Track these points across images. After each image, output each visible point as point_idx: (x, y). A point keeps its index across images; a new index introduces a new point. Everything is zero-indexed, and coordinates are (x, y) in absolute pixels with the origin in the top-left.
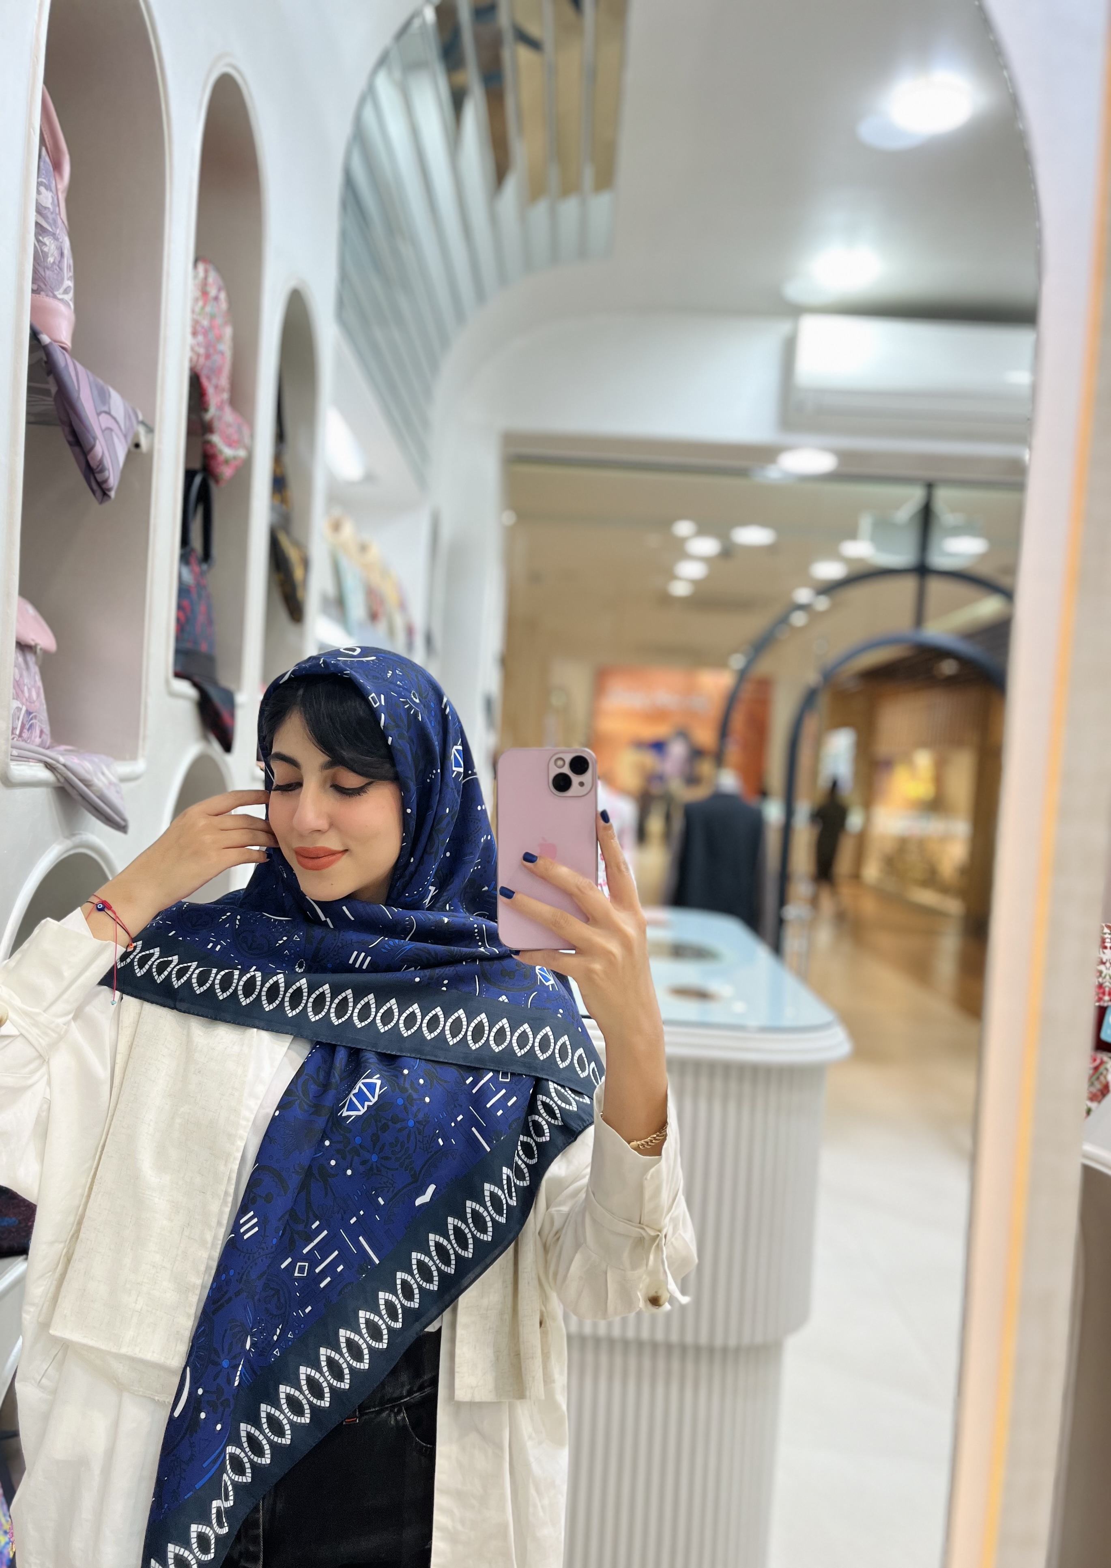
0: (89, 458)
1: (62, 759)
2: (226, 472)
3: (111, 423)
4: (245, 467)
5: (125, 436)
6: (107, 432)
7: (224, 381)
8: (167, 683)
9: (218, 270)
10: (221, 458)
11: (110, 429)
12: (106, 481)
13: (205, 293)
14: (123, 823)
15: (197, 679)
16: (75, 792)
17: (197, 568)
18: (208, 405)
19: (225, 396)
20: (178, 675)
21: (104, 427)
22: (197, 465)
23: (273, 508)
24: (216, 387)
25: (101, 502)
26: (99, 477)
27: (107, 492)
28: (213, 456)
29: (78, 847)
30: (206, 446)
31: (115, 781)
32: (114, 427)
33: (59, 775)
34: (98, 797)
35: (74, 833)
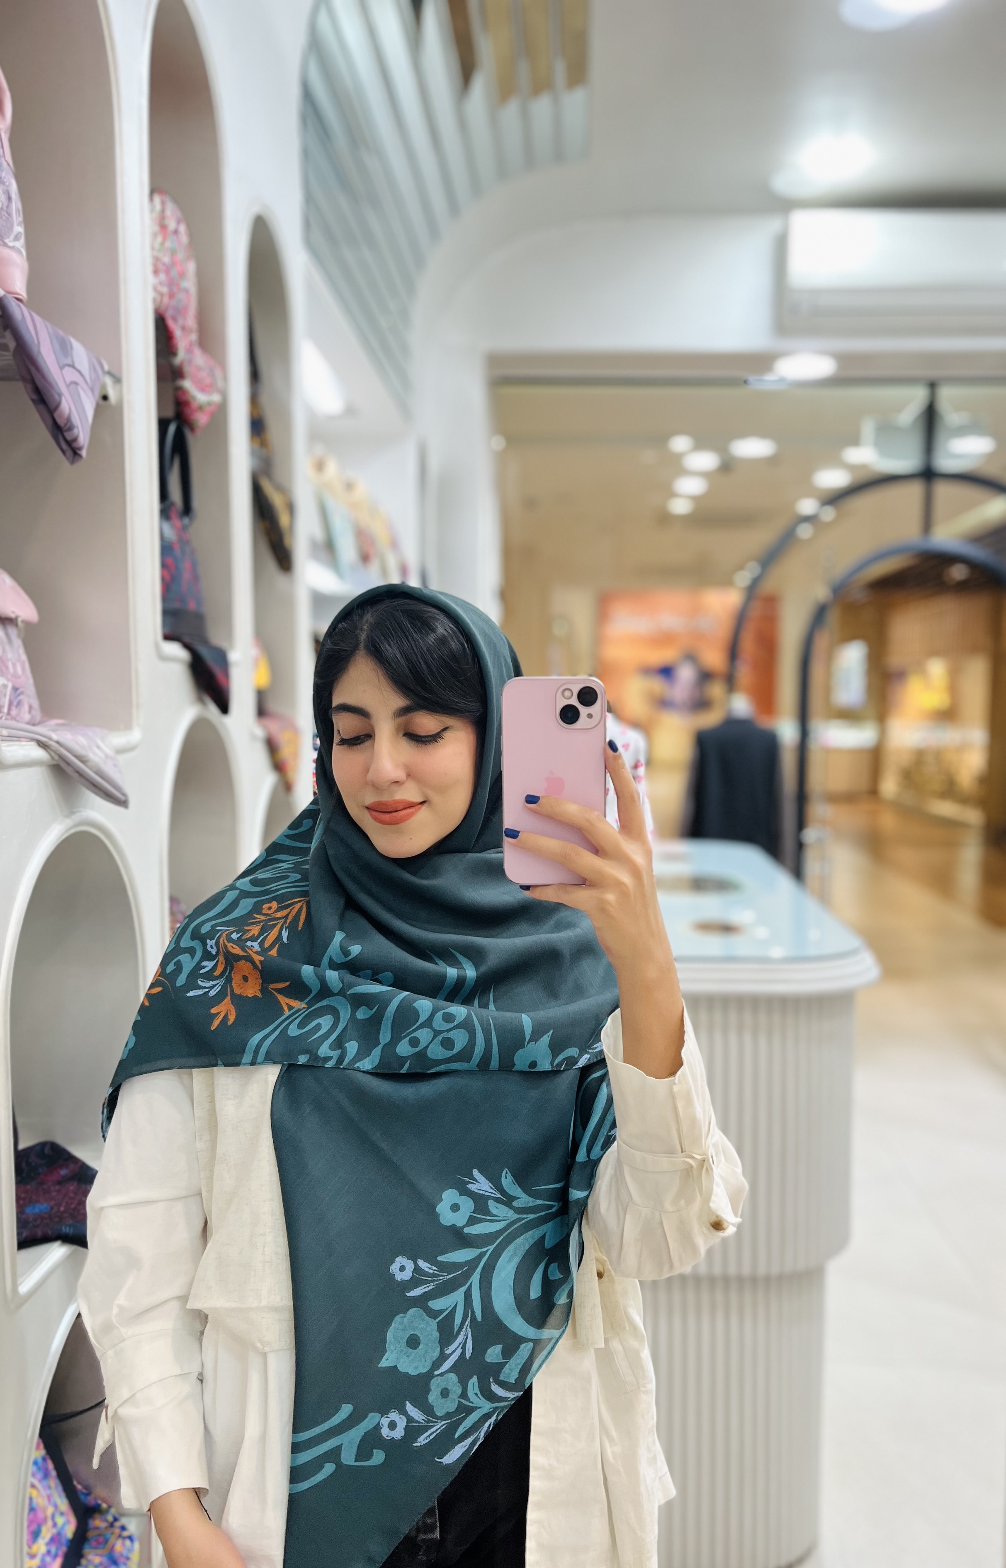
0: (56, 415)
1: (55, 736)
2: (201, 419)
3: (76, 377)
4: (221, 412)
5: (92, 390)
6: (73, 386)
7: (191, 321)
8: (157, 648)
9: (176, 201)
10: (194, 405)
11: (76, 383)
12: (75, 440)
13: (163, 227)
14: (122, 798)
15: (187, 639)
16: (70, 769)
17: (178, 523)
18: (177, 349)
19: (194, 337)
20: (167, 637)
21: (68, 381)
22: (170, 413)
23: (253, 453)
24: (183, 328)
25: (72, 462)
26: (68, 436)
27: (78, 452)
28: (186, 403)
29: (78, 825)
30: (178, 393)
31: (111, 754)
32: (80, 380)
33: (53, 753)
34: (95, 773)
35: (74, 811)
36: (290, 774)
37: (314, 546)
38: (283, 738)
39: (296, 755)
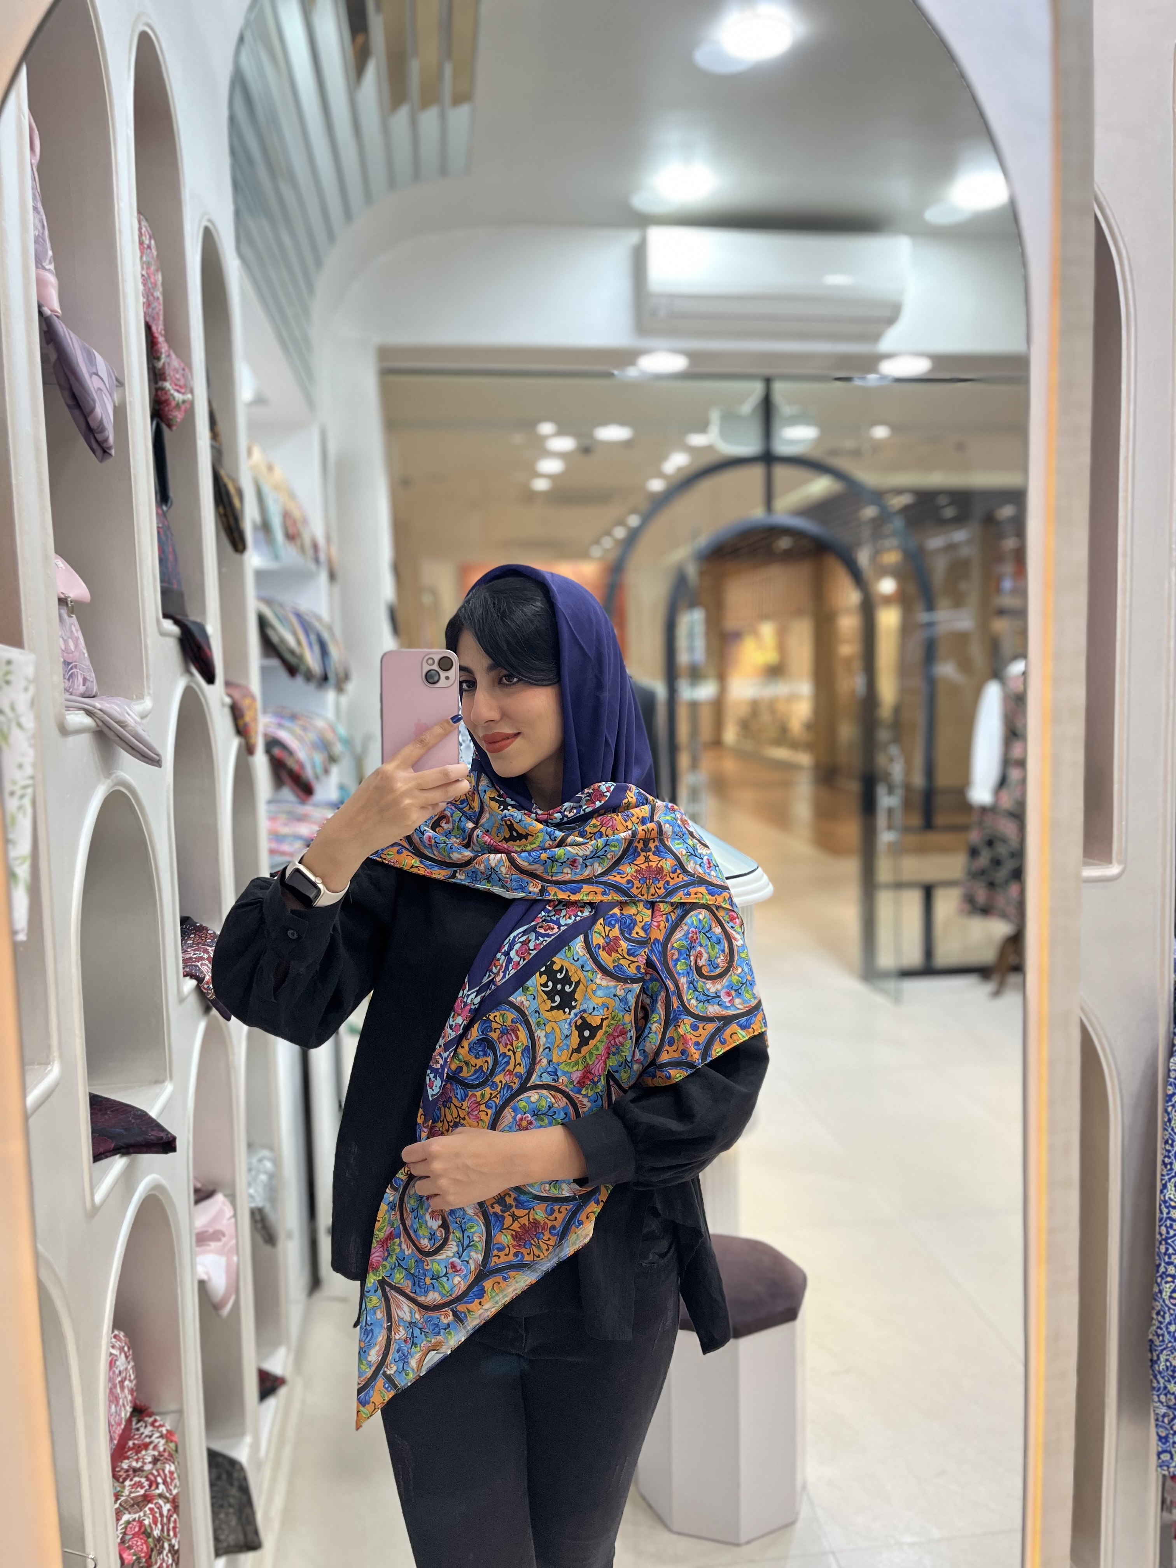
0: (89, 420)
1: (99, 706)
2: (178, 416)
3: (101, 385)
4: (189, 410)
5: (111, 395)
6: (98, 392)
7: (161, 327)
8: (159, 623)
10: (173, 404)
11: (100, 389)
12: (106, 440)
14: (157, 758)
15: (179, 617)
16: (112, 734)
17: (160, 510)
18: (161, 353)
20: (166, 616)
21: (96, 388)
25: (101, 461)
26: (101, 439)
27: (108, 451)
28: (167, 402)
29: (116, 785)
30: (159, 393)
31: (138, 719)
32: (103, 387)
33: (97, 720)
34: (133, 737)
35: (111, 772)
36: (252, 737)
37: (255, 528)
38: (245, 703)
39: (255, 720)
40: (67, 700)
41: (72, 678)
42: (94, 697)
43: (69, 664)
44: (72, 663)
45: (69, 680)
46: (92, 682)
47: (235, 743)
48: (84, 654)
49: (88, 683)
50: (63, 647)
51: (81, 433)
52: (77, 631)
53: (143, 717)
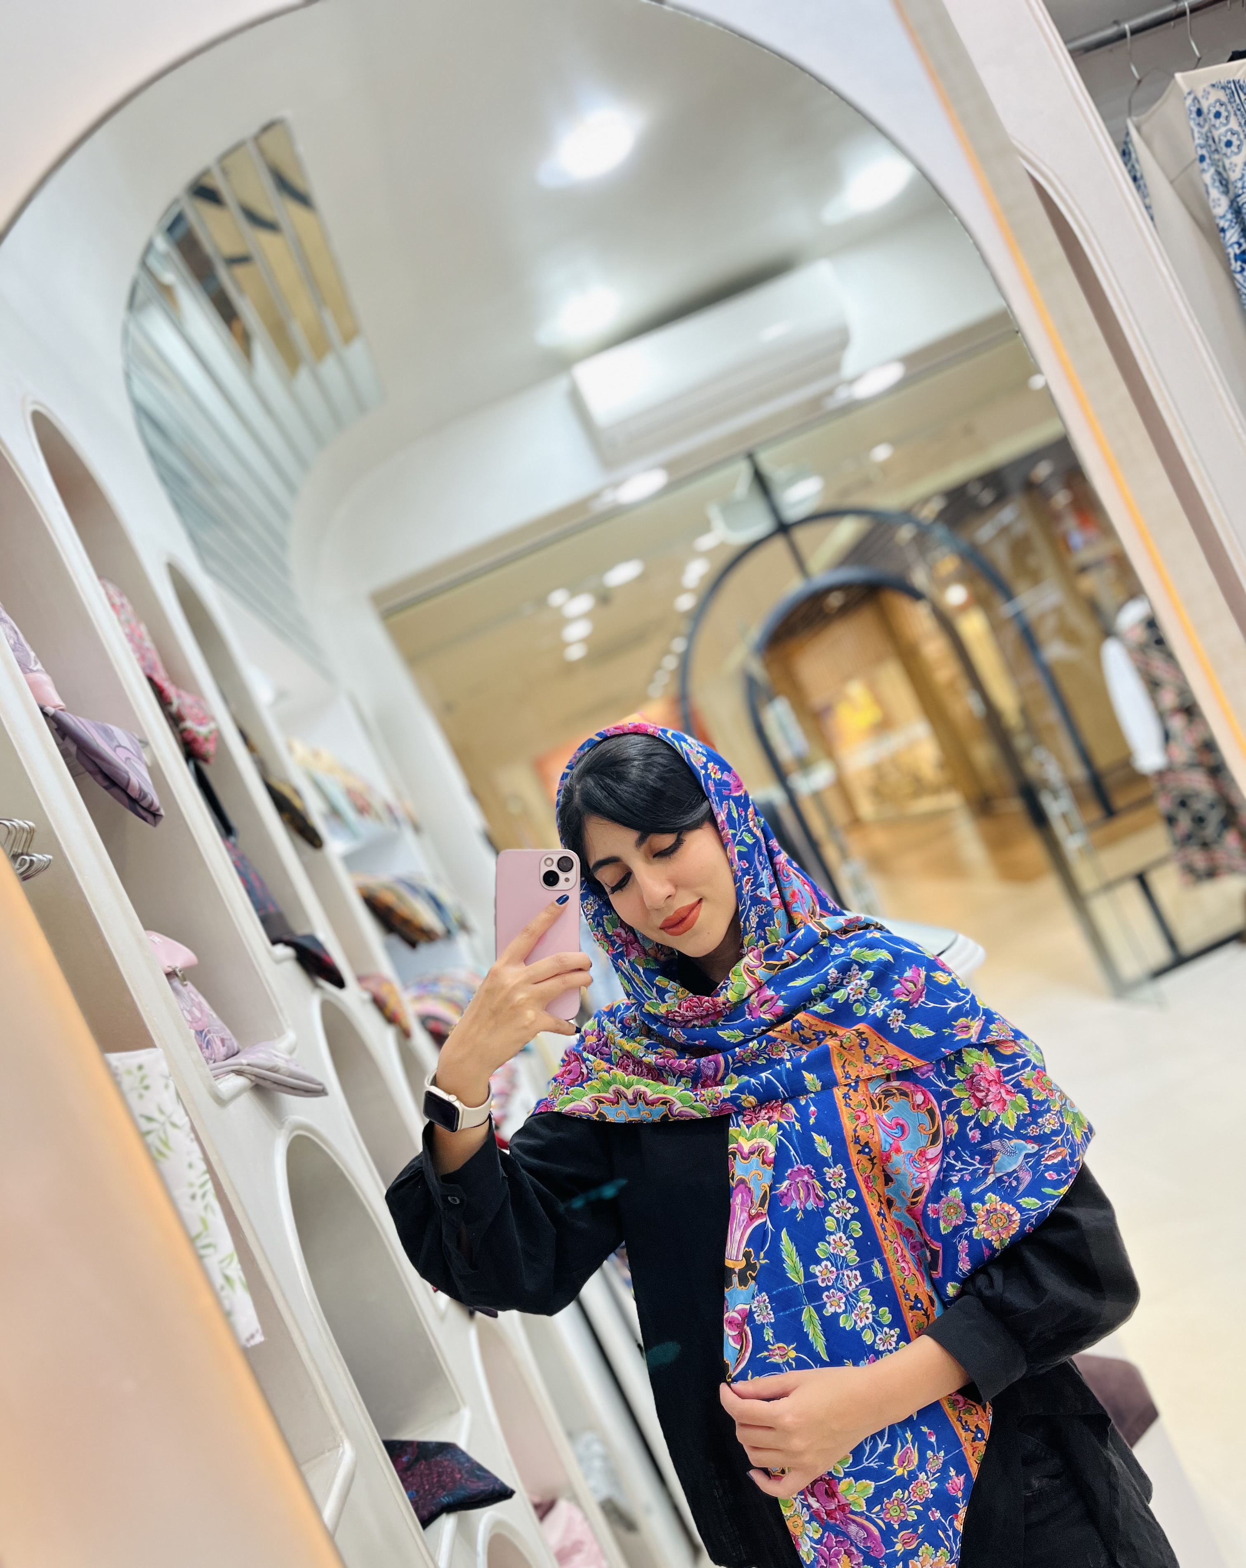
0: (129, 791)
1: (244, 1061)
2: (209, 748)
3: (128, 754)
4: (218, 737)
5: (140, 759)
6: (128, 762)
8: (270, 953)
10: (201, 739)
11: (129, 759)
12: (152, 804)
13: (114, 606)
14: (321, 1087)
15: (286, 937)
16: (269, 1082)
17: (228, 844)
18: (170, 698)
20: (274, 942)
21: (124, 760)
24: (164, 679)
25: (155, 824)
26: (145, 804)
27: (157, 813)
28: (194, 740)
29: (292, 1131)
30: (185, 734)
31: (287, 1057)
32: (129, 755)
33: (249, 1076)
34: (289, 1076)
35: (283, 1121)
36: (403, 1021)
37: (326, 817)
38: (383, 992)
39: (399, 1002)
40: (211, 1070)
41: (210, 1044)
42: (237, 1053)
43: (201, 1032)
44: (203, 1031)
45: (207, 1047)
46: (230, 1039)
47: (389, 1034)
48: (211, 1015)
49: (227, 1043)
50: (189, 1018)
51: (127, 808)
52: (196, 996)
53: (291, 1052)
